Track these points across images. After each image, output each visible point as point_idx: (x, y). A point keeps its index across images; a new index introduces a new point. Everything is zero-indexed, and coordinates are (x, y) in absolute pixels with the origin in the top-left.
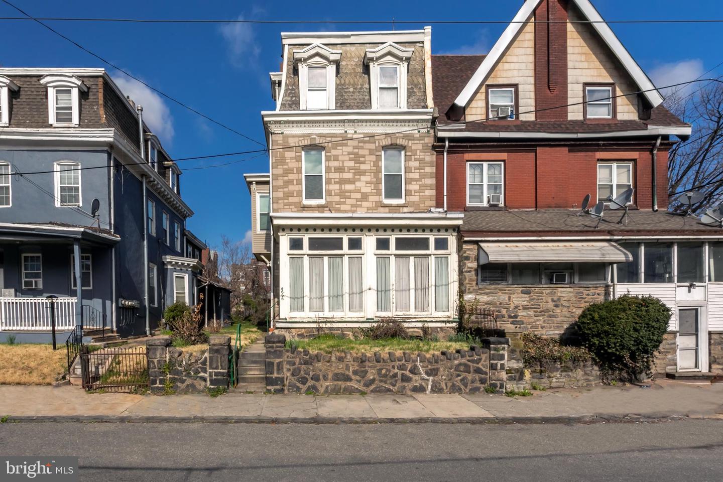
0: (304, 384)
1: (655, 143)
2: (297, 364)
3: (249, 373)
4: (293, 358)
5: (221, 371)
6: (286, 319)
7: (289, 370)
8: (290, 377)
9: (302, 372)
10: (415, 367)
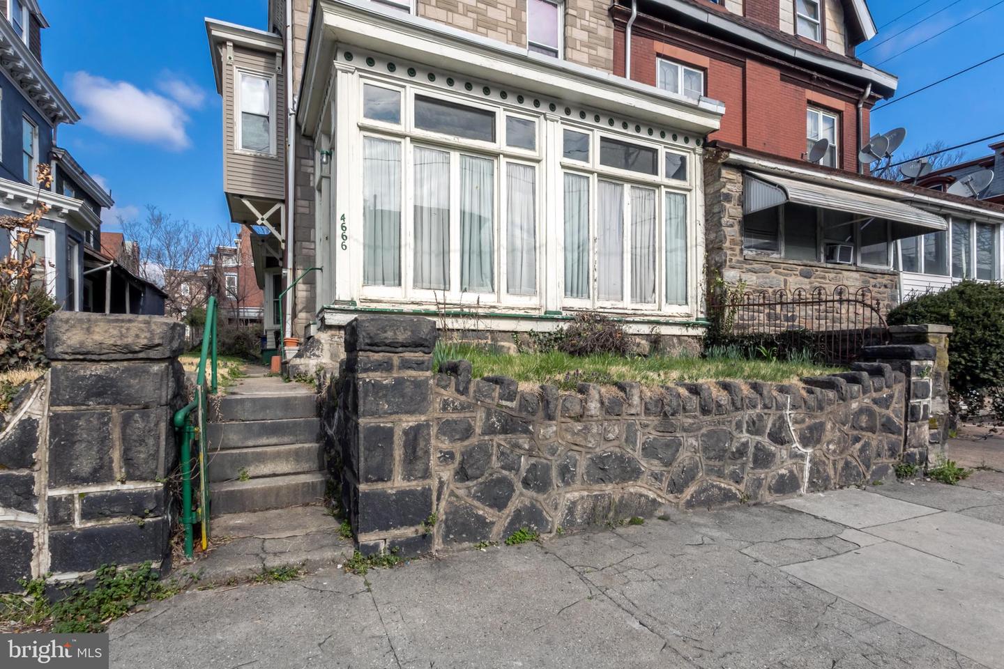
0: (499, 504)
1: (864, 93)
2: (478, 431)
3: (252, 470)
4: (463, 408)
5: (130, 487)
6: (353, 302)
7: (447, 457)
8: (451, 486)
9: (495, 463)
10: (781, 423)
